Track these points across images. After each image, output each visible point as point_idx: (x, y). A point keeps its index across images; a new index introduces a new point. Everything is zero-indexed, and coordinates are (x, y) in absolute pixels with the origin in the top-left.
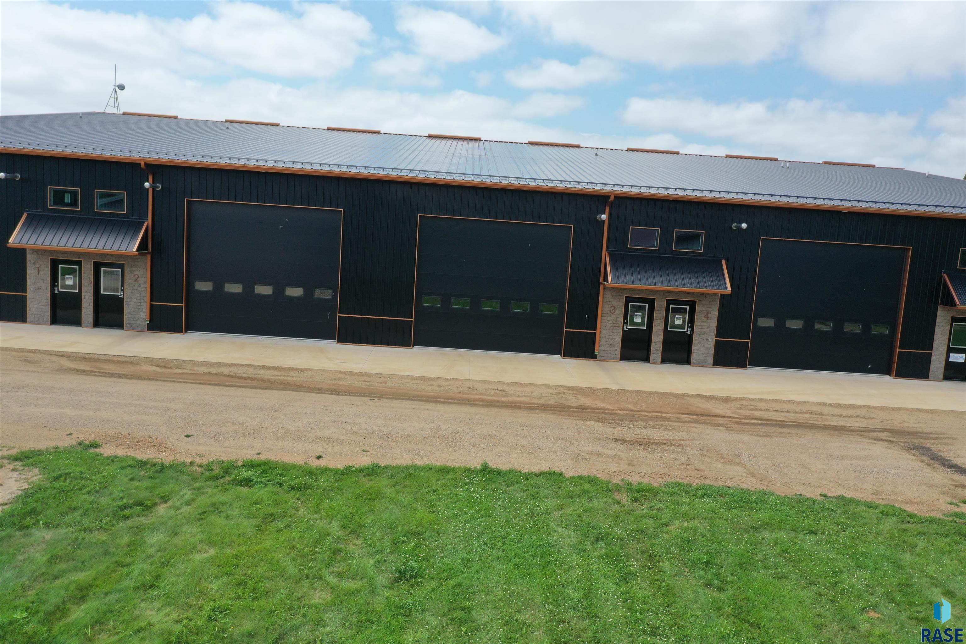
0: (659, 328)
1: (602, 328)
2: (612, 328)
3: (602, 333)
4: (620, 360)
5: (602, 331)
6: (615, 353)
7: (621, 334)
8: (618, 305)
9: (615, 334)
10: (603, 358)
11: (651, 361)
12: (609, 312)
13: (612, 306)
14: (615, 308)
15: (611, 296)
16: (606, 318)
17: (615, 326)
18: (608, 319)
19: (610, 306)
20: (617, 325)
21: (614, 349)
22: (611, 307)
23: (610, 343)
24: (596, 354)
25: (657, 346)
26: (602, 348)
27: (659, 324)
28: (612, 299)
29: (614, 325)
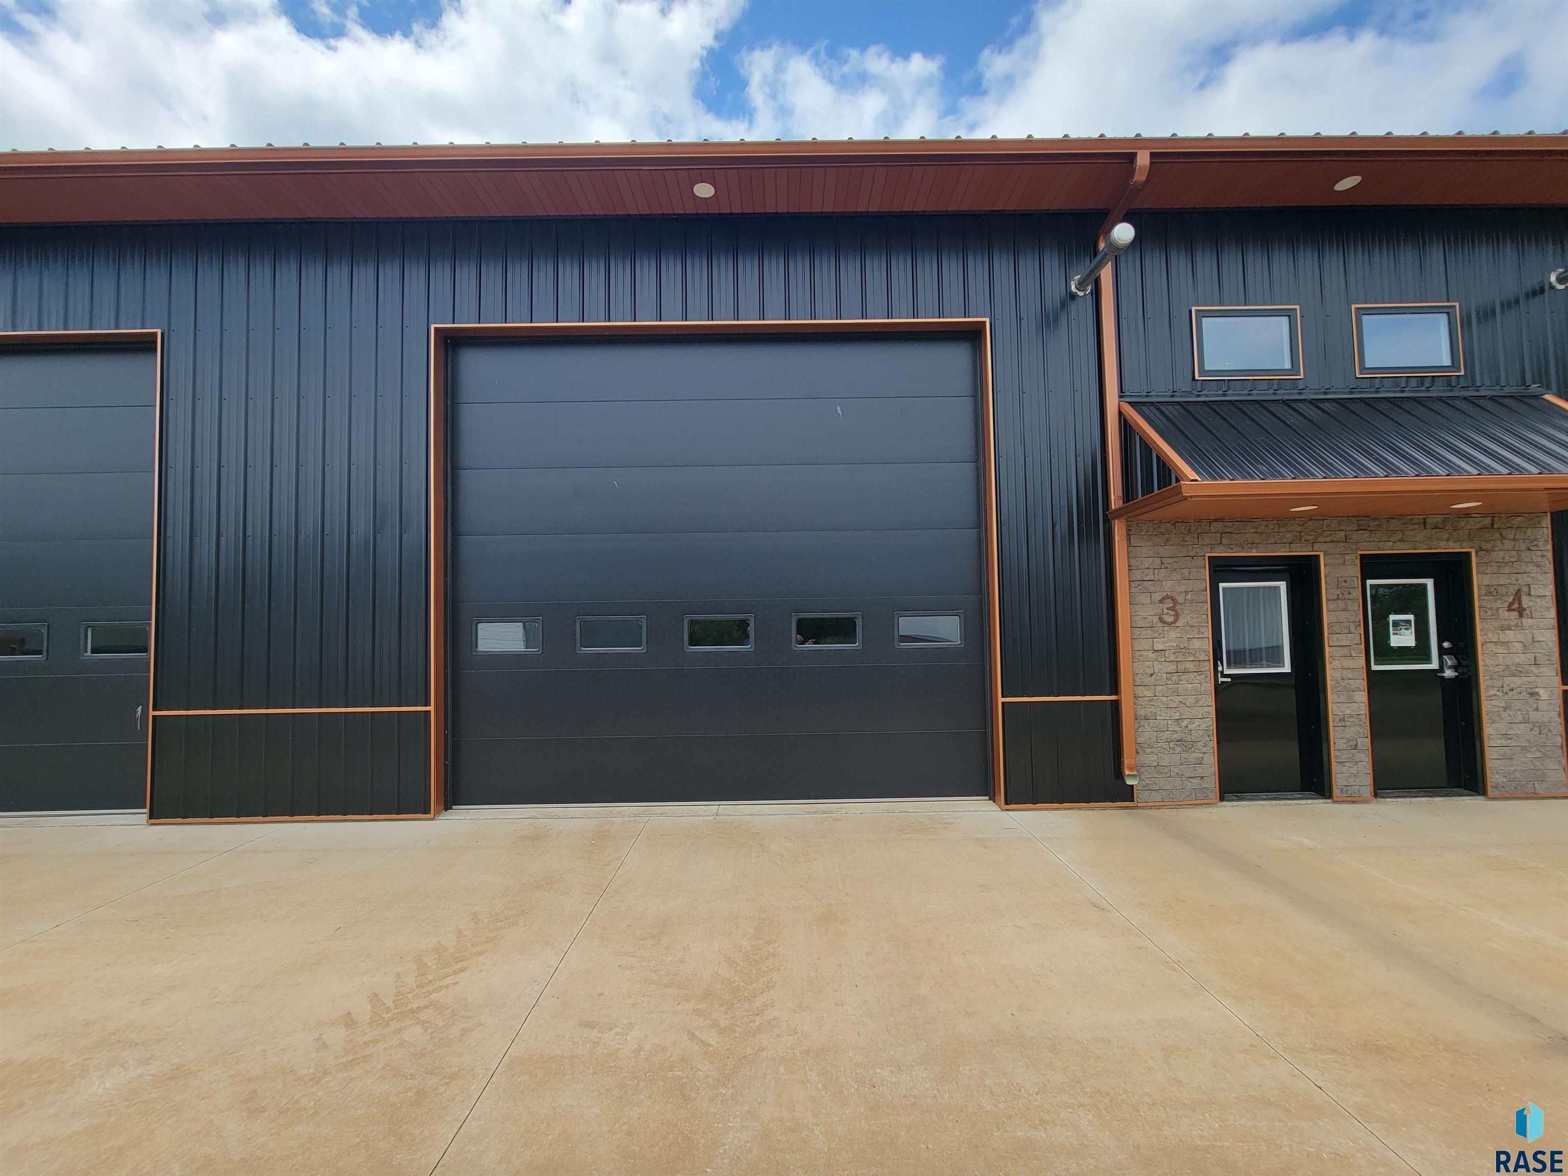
0: (1348, 663)
1: (1138, 682)
2: (1175, 677)
3: (1142, 701)
4: (1222, 799)
5: (1140, 691)
6: (1200, 771)
7: (1211, 701)
8: (1186, 592)
9: (1190, 700)
10: (1157, 797)
11: (1336, 791)
12: (1156, 619)
13: (1166, 597)
14: (1174, 600)
15: (1158, 561)
16: (1146, 644)
17: (1186, 672)
18: (1158, 647)
19: (1157, 597)
20: (1191, 666)
21: (1194, 756)
22: (1161, 601)
23: (1177, 736)
24: (1129, 782)
25: (1351, 732)
26: (1149, 758)
27: (1345, 651)
28: (1163, 572)
29: (1181, 667)
